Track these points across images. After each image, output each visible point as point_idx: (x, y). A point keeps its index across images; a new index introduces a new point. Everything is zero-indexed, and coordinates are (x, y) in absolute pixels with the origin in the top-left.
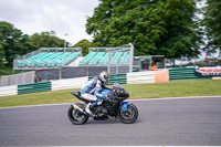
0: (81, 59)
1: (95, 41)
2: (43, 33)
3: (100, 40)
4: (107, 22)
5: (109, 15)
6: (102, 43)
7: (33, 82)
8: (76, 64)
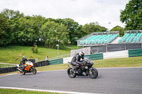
0: (119, 38)
1: (127, 26)
2: (91, 24)
3: (131, 25)
4: (135, 13)
5: (136, 8)
6: (133, 27)
7: (89, 54)
8: (116, 42)
